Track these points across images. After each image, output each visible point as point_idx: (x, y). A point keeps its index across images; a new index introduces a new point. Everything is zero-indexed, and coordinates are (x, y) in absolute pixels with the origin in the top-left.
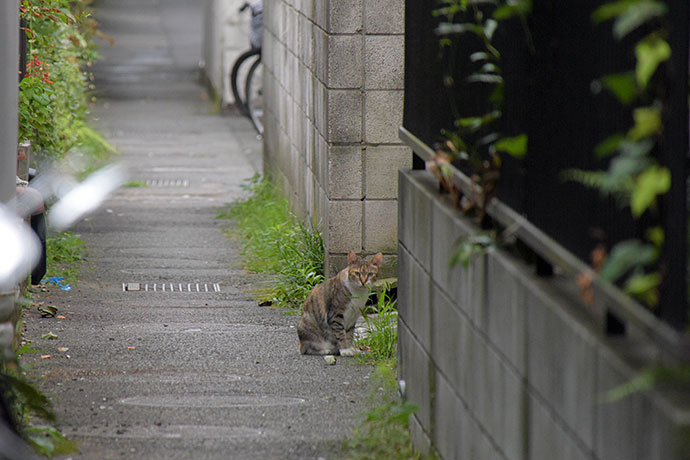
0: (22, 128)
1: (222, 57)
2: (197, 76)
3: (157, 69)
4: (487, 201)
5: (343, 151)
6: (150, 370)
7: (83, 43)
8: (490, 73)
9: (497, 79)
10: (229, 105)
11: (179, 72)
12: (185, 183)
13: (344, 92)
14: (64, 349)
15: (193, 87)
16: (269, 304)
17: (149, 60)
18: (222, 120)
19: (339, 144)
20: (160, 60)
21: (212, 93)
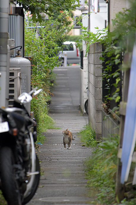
0: (31, 109)
1: (83, 101)
2: (78, 108)
3: (68, 106)
4: (108, 109)
5: (99, 112)
6: (57, 154)
7: (46, 95)
8: (108, 88)
9: (109, 88)
10: (85, 113)
11: (74, 107)
12: (71, 129)
13: (99, 100)
14: (40, 151)
15: (78, 110)
16: (84, 146)
17: (66, 104)
18: (83, 117)
19: (98, 111)
20: (69, 104)
21: (82, 112)
